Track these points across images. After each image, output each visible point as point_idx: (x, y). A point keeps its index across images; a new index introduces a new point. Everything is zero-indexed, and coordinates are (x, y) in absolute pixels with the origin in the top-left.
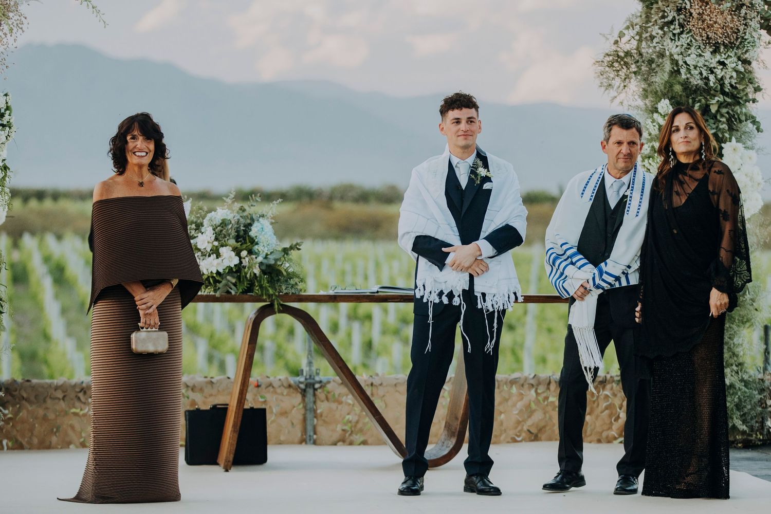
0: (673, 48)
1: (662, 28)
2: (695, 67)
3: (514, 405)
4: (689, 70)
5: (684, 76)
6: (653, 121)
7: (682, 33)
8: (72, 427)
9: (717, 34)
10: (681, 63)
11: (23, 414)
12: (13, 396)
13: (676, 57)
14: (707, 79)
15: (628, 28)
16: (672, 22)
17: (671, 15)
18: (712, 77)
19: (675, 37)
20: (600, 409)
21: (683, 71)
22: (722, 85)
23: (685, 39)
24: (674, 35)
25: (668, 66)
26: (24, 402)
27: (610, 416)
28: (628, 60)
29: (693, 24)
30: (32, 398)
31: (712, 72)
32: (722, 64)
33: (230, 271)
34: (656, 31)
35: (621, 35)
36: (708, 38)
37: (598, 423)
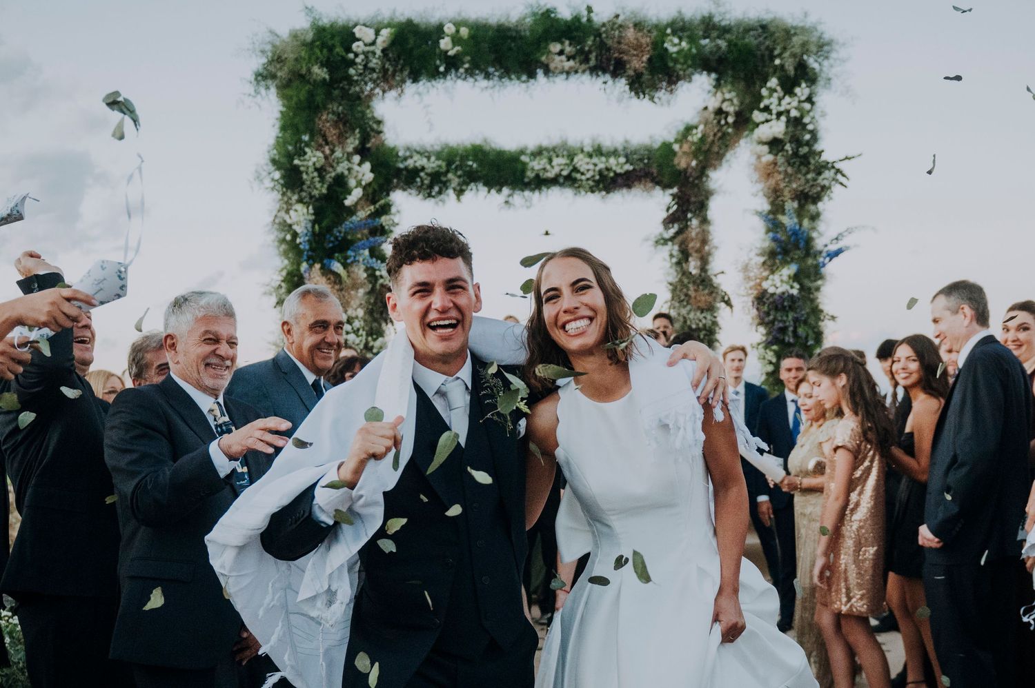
0: (684, 311)
1: (678, 303)
2: (693, 320)
7: (687, 305)
9: (702, 305)
10: (687, 318)
13: (685, 315)
16: (683, 300)
17: (682, 298)
18: (701, 324)
19: (684, 307)
22: (705, 327)
23: (689, 307)
25: (681, 320)
29: (692, 301)
31: (701, 321)
32: (705, 318)
34: (676, 304)
36: (698, 306)
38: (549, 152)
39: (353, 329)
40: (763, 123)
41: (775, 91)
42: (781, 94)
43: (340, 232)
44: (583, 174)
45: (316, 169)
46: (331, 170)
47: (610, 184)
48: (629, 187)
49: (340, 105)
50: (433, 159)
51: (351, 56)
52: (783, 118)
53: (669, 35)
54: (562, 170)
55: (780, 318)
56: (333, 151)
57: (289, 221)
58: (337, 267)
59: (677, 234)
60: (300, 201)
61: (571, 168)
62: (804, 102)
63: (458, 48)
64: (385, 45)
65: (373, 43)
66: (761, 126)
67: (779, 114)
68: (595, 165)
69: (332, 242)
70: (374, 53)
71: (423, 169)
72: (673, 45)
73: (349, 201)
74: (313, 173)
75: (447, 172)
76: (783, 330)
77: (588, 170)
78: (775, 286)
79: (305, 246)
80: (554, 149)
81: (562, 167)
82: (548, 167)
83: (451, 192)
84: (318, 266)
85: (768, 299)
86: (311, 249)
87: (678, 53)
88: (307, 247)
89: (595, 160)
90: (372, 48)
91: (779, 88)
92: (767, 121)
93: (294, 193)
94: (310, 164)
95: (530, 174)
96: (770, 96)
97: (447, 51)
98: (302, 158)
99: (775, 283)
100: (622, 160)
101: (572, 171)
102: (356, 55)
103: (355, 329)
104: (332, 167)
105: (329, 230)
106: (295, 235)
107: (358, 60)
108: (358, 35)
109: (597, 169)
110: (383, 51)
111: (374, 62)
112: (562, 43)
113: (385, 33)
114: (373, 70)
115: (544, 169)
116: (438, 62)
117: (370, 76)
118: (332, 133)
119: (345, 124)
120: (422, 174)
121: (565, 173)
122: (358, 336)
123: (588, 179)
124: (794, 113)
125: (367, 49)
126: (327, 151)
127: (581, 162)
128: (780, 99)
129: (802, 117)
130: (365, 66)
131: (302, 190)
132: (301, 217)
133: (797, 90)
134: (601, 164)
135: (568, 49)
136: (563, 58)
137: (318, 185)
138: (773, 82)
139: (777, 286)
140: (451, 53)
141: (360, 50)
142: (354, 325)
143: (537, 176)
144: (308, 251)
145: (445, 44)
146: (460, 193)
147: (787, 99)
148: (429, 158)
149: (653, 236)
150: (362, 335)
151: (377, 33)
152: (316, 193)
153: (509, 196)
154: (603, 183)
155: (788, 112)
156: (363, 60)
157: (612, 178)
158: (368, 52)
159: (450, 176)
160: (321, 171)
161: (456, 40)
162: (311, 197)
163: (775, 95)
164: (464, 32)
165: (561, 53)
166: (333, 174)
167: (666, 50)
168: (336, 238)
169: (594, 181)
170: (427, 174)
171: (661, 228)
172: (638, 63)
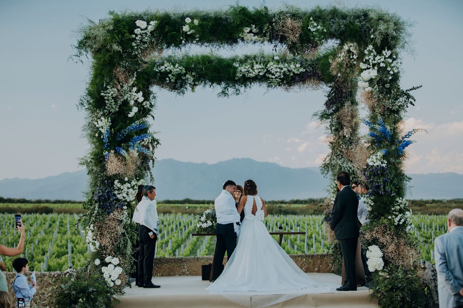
0: (340, 162)
1: (336, 157)
2: (346, 167)
3: (300, 263)
4: (344, 168)
5: (343, 170)
6: (335, 182)
7: (342, 158)
8: (177, 270)
10: (342, 166)
11: (163, 266)
12: (160, 261)
13: (340, 165)
14: (349, 170)
15: (327, 157)
16: (339, 155)
17: (339, 153)
18: (351, 170)
19: (340, 159)
20: (324, 263)
21: (343, 168)
22: (354, 172)
23: (343, 160)
24: (340, 158)
25: (338, 167)
26: (163, 263)
27: (327, 265)
28: (328, 166)
29: (345, 155)
30: (166, 262)
31: (351, 169)
33: (210, 227)
34: (335, 157)
35: (326, 159)
36: (349, 159)
37: (324, 267)
38: (252, 60)
39: (131, 186)
40: (365, 69)
41: (372, 52)
42: (375, 54)
43: (125, 132)
44: (273, 74)
45: (113, 98)
46: (121, 97)
47: (291, 80)
48: (304, 81)
49: (127, 61)
50: (177, 65)
51: (134, 36)
52: (376, 68)
53: (311, 21)
54: (259, 72)
55: (376, 180)
56: (122, 87)
57: (97, 126)
58: (123, 152)
59: (335, 111)
60: (104, 115)
61: (266, 70)
62: (388, 58)
63: (193, 31)
64: (152, 30)
65: (146, 29)
66: (364, 71)
67: (374, 65)
68: (282, 69)
69: (121, 137)
70: (146, 34)
71: (171, 72)
72: (314, 27)
73: (131, 115)
74: (111, 100)
75: (186, 74)
76: (378, 187)
77: (276, 72)
78: (373, 162)
79: (106, 140)
80: (255, 57)
81: (260, 70)
82: (251, 70)
83: (188, 86)
84: (112, 151)
85: (369, 169)
86: (109, 142)
87: (316, 31)
88: (107, 141)
89: (281, 65)
90: (145, 31)
91: (373, 50)
92: (368, 69)
93: (100, 111)
94: (110, 95)
95: (239, 75)
96: (369, 55)
97: (187, 32)
98: (105, 92)
99: (373, 160)
100: (298, 65)
101: (266, 73)
102: (136, 35)
103: (132, 185)
104: (121, 95)
105: (119, 130)
106: (101, 133)
107: (137, 38)
108: (137, 25)
109: (282, 71)
110: (151, 33)
111: (146, 39)
112: (251, 27)
113: (153, 23)
114: (145, 43)
115: (248, 71)
116: (181, 38)
117: (143, 46)
118: (122, 78)
119: (129, 72)
120: (170, 75)
121: (261, 74)
122: (134, 190)
123: (276, 78)
124: (382, 65)
125: (143, 32)
126: (119, 87)
127: (272, 66)
128: (375, 56)
129: (386, 67)
130: (141, 41)
131: (105, 109)
132: (104, 124)
133: (384, 52)
134: (285, 67)
135: (254, 30)
136: (252, 34)
137: (114, 106)
138: (370, 47)
139: (375, 162)
140: (188, 33)
141: (138, 33)
142: (132, 183)
143: (244, 76)
144: (108, 143)
145: (186, 28)
146: (193, 86)
147: (378, 57)
148: (174, 65)
149: (319, 113)
150: (136, 189)
151: (148, 24)
152: (113, 111)
153: (225, 88)
154: (286, 80)
155: (379, 64)
156: (140, 38)
157: (292, 77)
158: (143, 33)
159: (188, 76)
160: (115, 99)
161: (192, 26)
162: (110, 113)
163: (372, 54)
164: (196, 22)
165: (251, 32)
166: (122, 100)
167: (310, 30)
168: (123, 135)
169: (280, 79)
170: (173, 75)
171: (324, 108)
172: (293, 38)
